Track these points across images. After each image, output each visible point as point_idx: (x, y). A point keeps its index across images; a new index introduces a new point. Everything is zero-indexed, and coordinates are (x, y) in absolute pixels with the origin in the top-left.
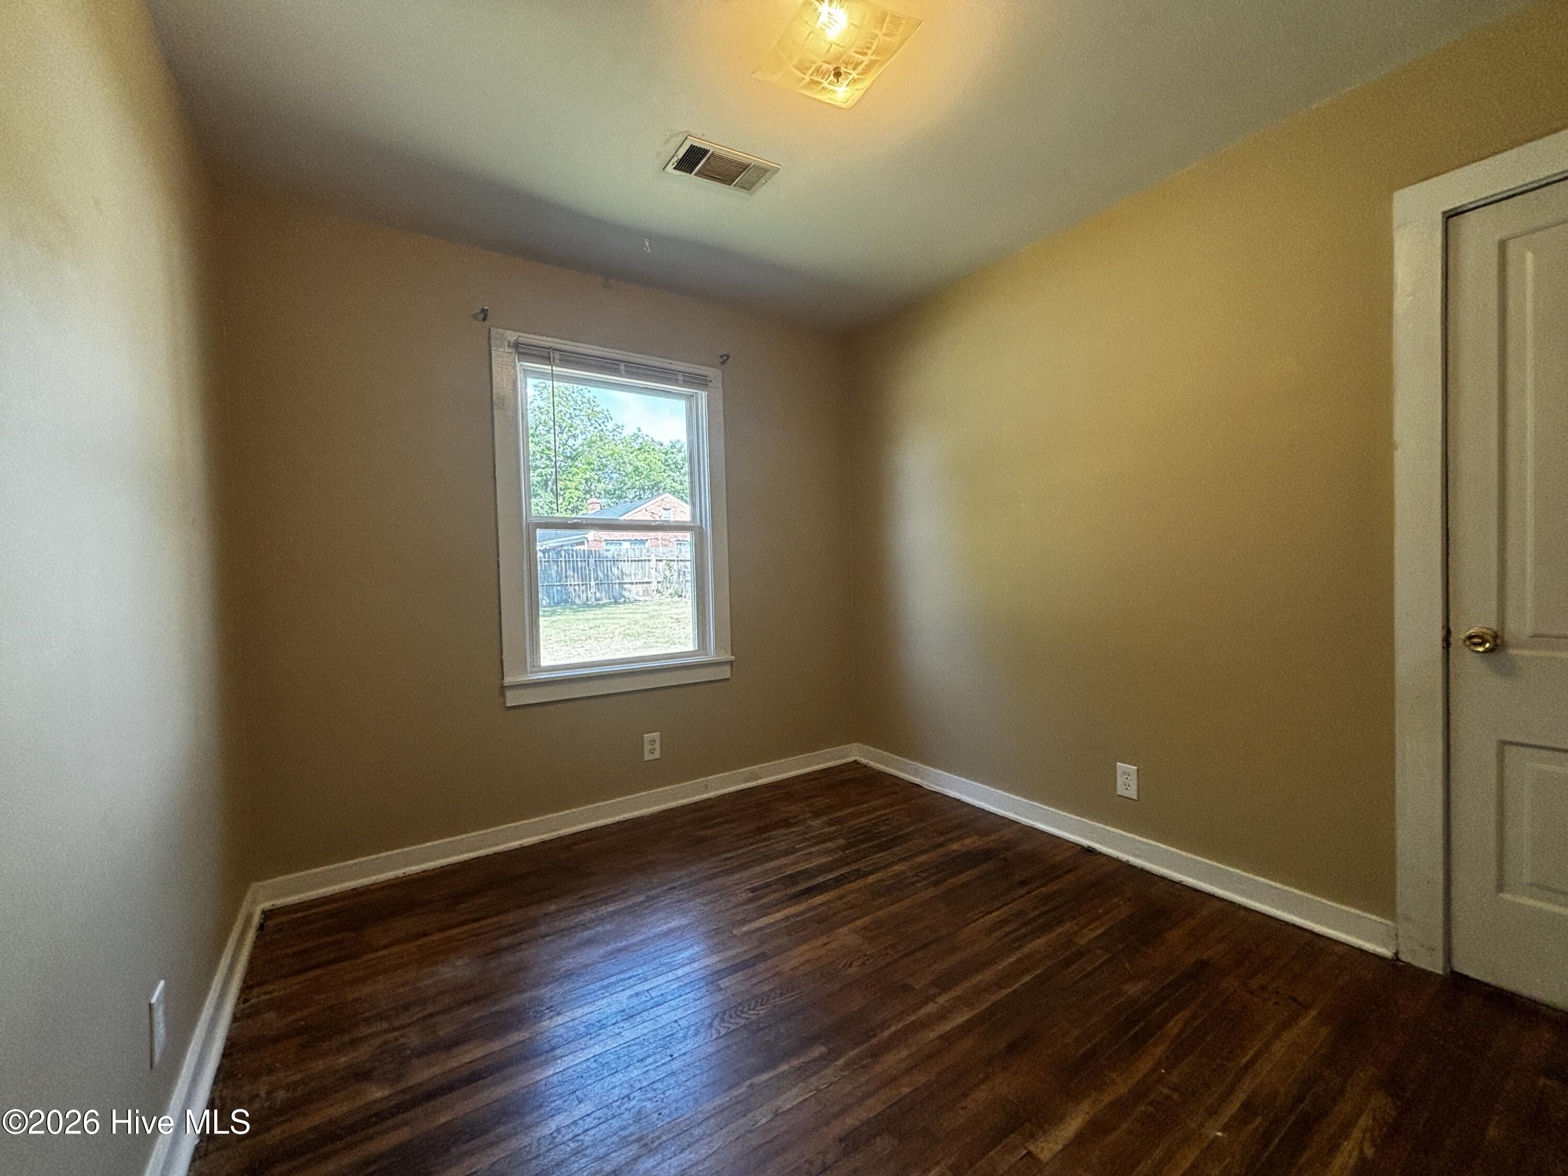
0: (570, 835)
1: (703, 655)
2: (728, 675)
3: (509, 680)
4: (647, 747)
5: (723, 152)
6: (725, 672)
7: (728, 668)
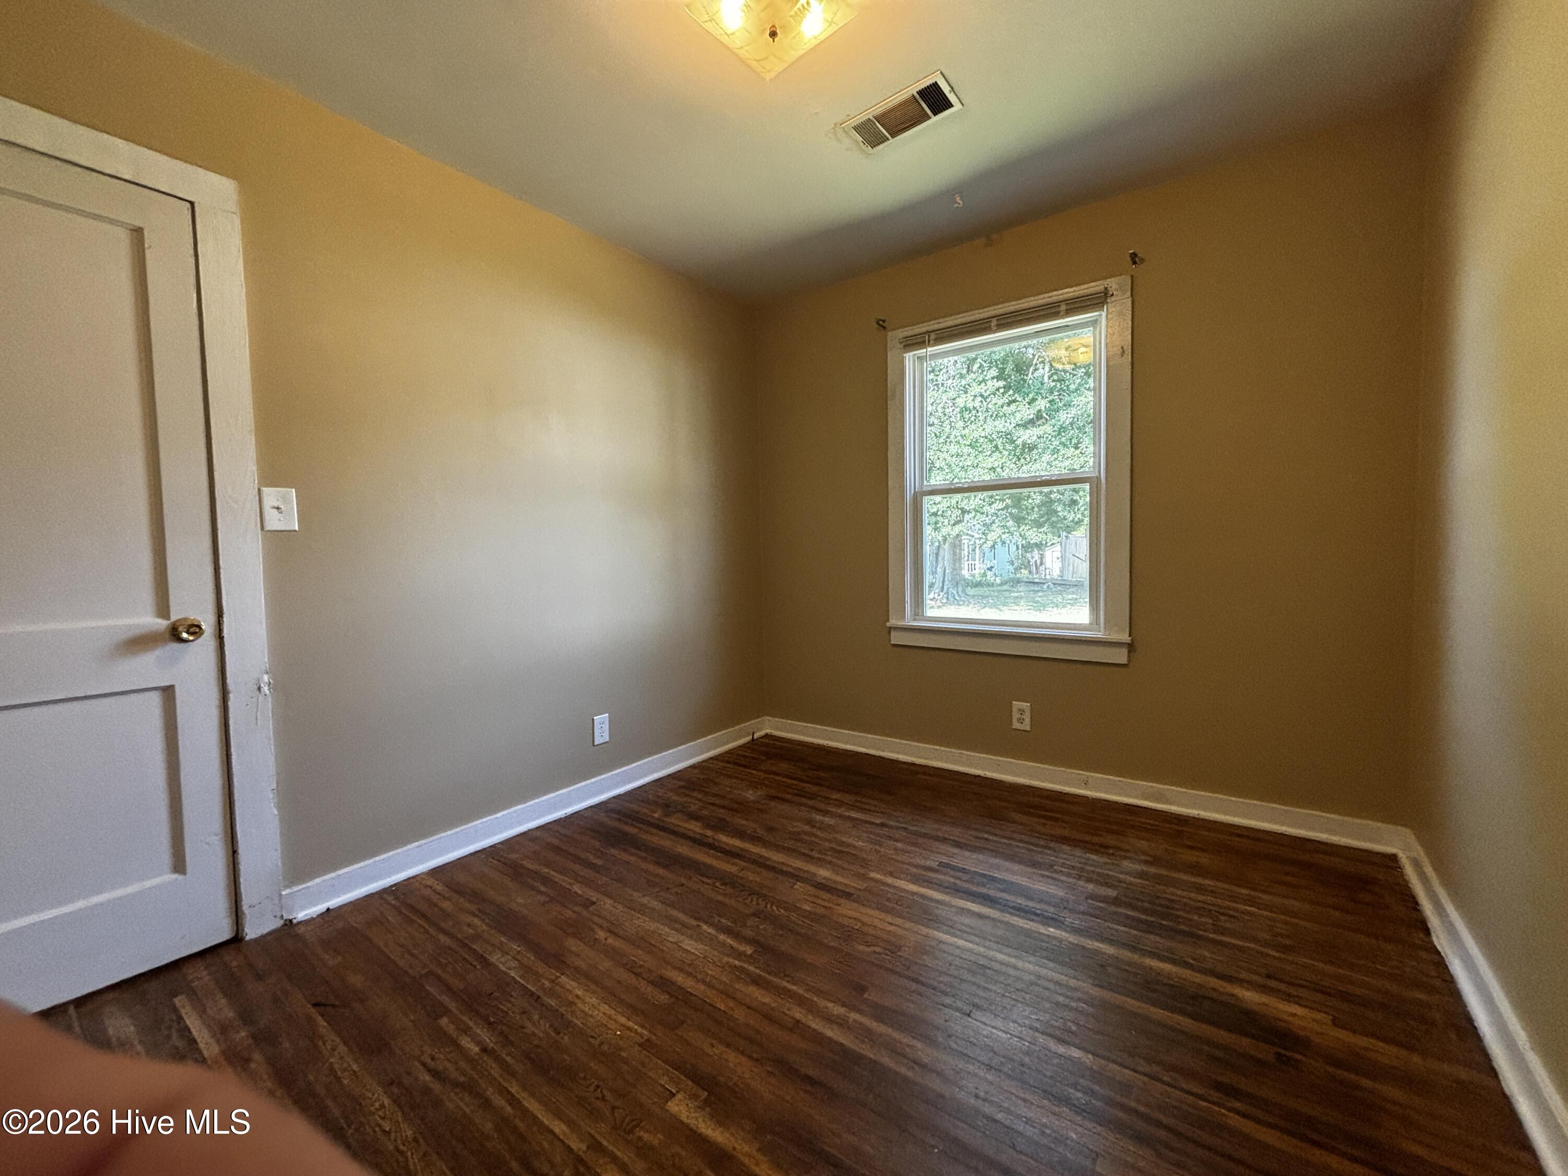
0: (934, 768)
1: (1096, 631)
2: (1124, 660)
3: (893, 622)
4: (1016, 715)
5: (881, 109)
6: (1121, 656)
7: (1125, 651)
